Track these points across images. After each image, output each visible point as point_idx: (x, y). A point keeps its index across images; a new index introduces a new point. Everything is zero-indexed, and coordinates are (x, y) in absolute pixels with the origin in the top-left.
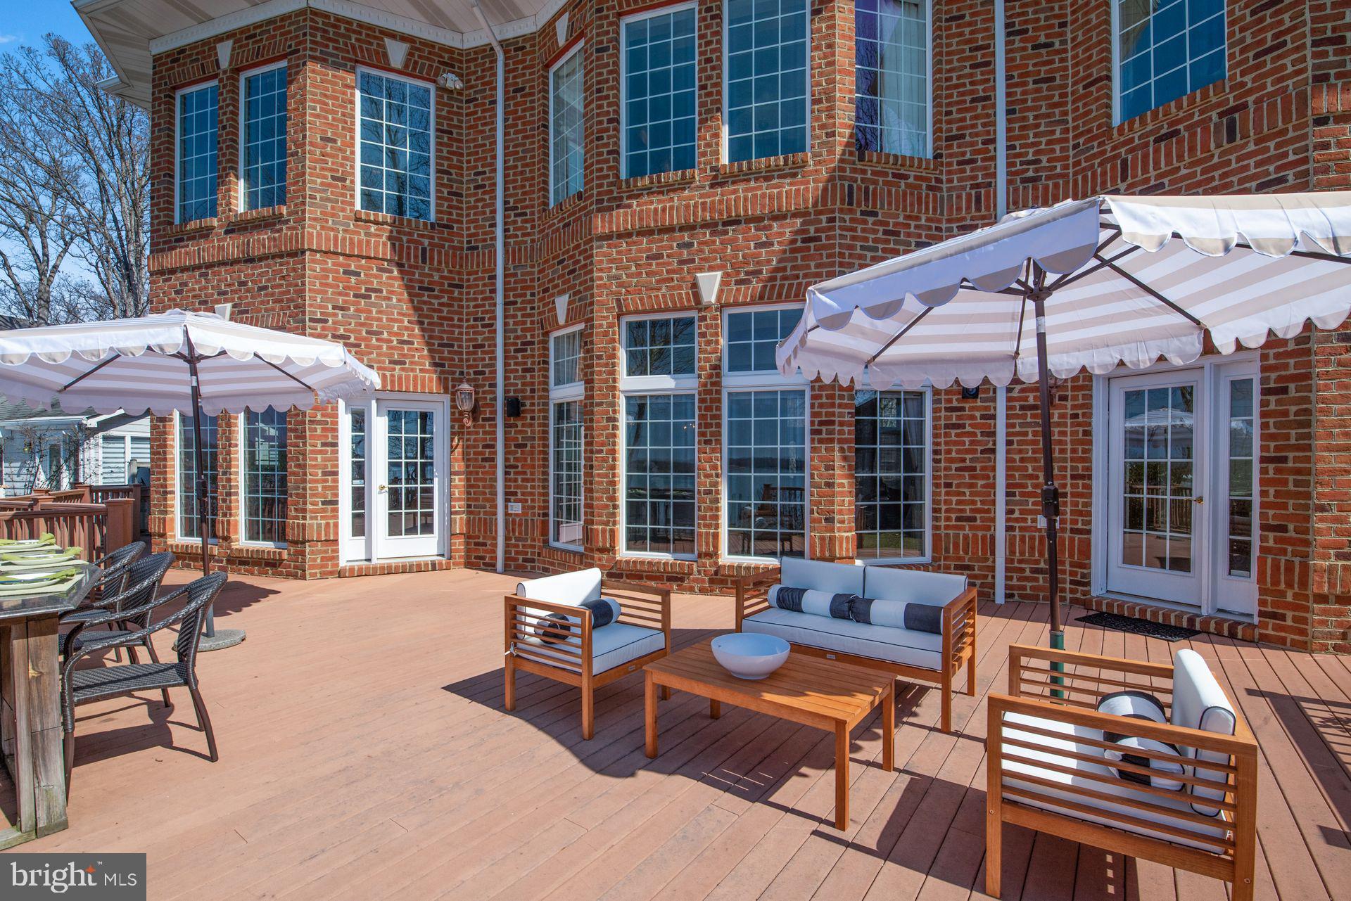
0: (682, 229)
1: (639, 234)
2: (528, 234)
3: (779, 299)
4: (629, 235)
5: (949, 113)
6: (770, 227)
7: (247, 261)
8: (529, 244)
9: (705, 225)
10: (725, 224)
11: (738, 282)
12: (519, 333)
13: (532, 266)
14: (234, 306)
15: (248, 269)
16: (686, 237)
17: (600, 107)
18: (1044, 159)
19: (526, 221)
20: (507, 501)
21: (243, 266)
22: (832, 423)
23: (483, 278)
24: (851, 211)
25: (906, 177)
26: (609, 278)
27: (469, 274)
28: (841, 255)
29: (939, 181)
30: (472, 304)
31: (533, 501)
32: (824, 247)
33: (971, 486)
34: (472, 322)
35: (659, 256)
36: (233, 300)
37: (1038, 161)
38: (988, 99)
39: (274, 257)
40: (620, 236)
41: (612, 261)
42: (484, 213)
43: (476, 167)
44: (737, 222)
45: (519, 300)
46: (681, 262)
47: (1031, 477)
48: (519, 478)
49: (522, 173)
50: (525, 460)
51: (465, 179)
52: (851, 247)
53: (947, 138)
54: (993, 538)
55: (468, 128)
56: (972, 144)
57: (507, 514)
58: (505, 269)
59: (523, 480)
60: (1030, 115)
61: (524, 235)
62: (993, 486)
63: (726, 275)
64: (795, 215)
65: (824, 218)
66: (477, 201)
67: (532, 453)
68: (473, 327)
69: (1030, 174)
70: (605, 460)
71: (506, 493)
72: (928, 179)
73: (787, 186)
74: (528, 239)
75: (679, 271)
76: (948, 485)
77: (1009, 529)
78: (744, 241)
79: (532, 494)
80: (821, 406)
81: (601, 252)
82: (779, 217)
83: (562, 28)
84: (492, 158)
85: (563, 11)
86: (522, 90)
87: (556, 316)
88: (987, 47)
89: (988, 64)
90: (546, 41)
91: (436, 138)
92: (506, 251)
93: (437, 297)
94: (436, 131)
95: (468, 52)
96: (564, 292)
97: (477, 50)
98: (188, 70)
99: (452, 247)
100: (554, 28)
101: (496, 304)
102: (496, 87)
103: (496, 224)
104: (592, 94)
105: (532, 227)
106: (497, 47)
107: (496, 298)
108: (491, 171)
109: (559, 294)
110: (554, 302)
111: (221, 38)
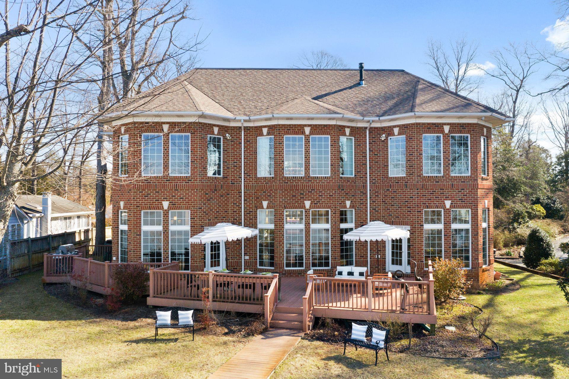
0: (301, 190)
1: (290, 190)
2: (251, 181)
3: (324, 208)
4: (288, 190)
5: (358, 166)
8: (251, 184)
9: (307, 190)
10: (312, 190)
11: (314, 204)
12: (248, 208)
13: (252, 190)
15: (176, 192)
16: (302, 192)
17: (280, 157)
18: (376, 179)
19: (251, 178)
20: (244, 256)
21: (174, 191)
22: (336, 237)
23: (236, 192)
24: (339, 190)
25: (349, 181)
26: (283, 200)
27: (232, 190)
28: (337, 200)
29: (356, 181)
30: (232, 199)
31: (252, 255)
32: (334, 198)
33: (363, 249)
34: (232, 205)
36: (169, 201)
37: (375, 179)
38: (366, 164)
39: (186, 190)
40: (285, 190)
41: (283, 196)
42: (237, 174)
43: (234, 160)
44: (314, 190)
45: (248, 199)
46: (301, 197)
47: (375, 247)
48: (248, 249)
49: (249, 164)
50: (250, 244)
51: (230, 163)
52: (339, 198)
53: (357, 172)
54: (367, 261)
55: (231, 149)
56: (362, 174)
57: (244, 260)
58: (244, 190)
59: (249, 250)
60: (374, 169)
61: (249, 181)
62: (367, 249)
63: (312, 202)
65: (334, 191)
66: (235, 170)
67: (252, 242)
68: (233, 206)
69: (374, 182)
71: (244, 254)
72: (354, 181)
73: (325, 183)
74: (251, 183)
75: (300, 200)
76: (358, 249)
77: (370, 258)
78: (316, 195)
79: (252, 254)
80: (333, 233)
81: (280, 193)
83: (265, 131)
84: (239, 158)
85: (265, 127)
86: (249, 141)
87: (263, 206)
88: (366, 153)
89: (366, 157)
90: (258, 131)
91: (223, 152)
92: (244, 186)
93: (224, 198)
94: (223, 150)
95: (231, 127)
96: (266, 200)
97: (234, 127)
98: (150, 129)
99: (228, 183)
100: (261, 129)
101: (241, 200)
102: (241, 139)
103: (241, 178)
104: (277, 153)
105: (253, 180)
106: (243, 128)
107: (241, 198)
108: (239, 162)
109: (264, 200)
110: (261, 202)
111: (164, 123)
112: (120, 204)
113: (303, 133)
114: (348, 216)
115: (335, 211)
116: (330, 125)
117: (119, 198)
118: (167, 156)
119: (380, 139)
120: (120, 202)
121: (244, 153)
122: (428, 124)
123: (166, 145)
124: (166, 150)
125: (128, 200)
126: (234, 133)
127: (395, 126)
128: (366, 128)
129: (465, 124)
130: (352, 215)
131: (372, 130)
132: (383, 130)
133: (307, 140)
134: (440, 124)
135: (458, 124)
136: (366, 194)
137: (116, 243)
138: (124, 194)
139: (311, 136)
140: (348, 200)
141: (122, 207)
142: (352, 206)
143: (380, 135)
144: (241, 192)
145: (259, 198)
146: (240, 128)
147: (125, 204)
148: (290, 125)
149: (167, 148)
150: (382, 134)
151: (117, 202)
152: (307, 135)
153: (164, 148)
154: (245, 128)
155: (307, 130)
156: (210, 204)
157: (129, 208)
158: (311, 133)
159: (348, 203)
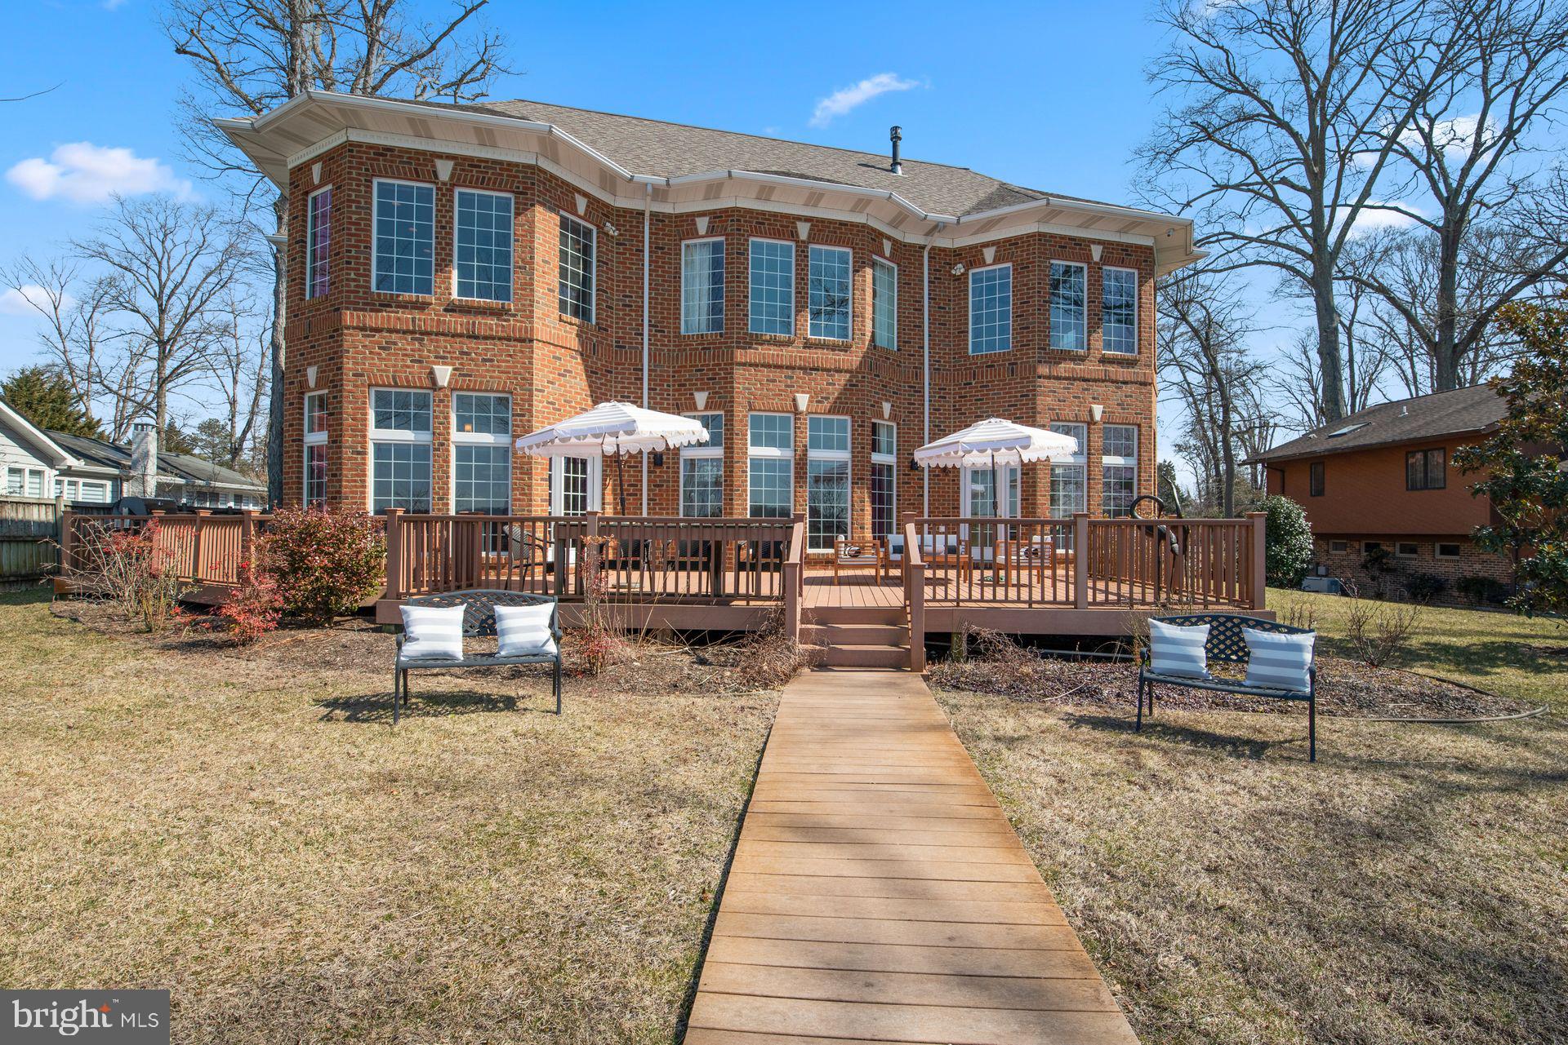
0: (787, 368)
1: (762, 366)
2: (666, 345)
3: (838, 413)
4: (757, 365)
6: (834, 376)
7: (469, 337)
8: (666, 352)
9: (800, 368)
10: (811, 369)
11: (818, 402)
13: (669, 367)
14: (455, 369)
15: (473, 344)
16: (790, 372)
17: (739, 287)
18: (942, 361)
19: (665, 336)
21: (465, 340)
23: (630, 369)
24: (871, 374)
26: (745, 388)
29: (900, 361)
32: (861, 391)
35: (774, 381)
36: (453, 364)
37: (939, 361)
38: (921, 327)
39: (500, 339)
40: (751, 365)
41: (747, 379)
44: (817, 369)
45: (659, 387)
46: (787, 386)
48: (657, 507)
49: (661, 304)
50: (662, 495)
51: (615, 296)
52: (870, 392)
53: (902, 341)
55: (618, 261)
56: (915, 346)
58: (649, 366)
59: (660, 509)
60: (937, 339)
61: (663, 345)
63: (811, 397)
64: (847, 371)
65: (861, 375)
66: (626, 315)
67: (667, 491)
69: (937, 366)
70: (741, 495)
72: (897, 361)
73: (842, 356)
74: (666, 348)
75: (785, 391)
78: (821, 380)
80: (858, 470)
81: (738, 372)
82: (839, 371)
83: (702, 224)
84: (638, 288)
85: (702, 214)
86: (662, 248)
87: (695, 403)
88: (921, 302)
89: (921, 310)
90: (684, 225)
91: (598, 266)
92: (650, 354)
93: (600, 379)
94: (598, 261)
95: (618, 209)
96: (703, 390)
97: (626, 211)
98: (397, 167)
99: (608, 345)
100: (693, 220)
101: (642, 389)
102: (643, 242)
103: (642, 335)
104: (732, 277)
105: (669, 341)
106: (647, 215)
107: (642, 384)
108: (637, 297)
109: (698, 390)
110: (692, 394)
111: (440, 156)
112: (306, 375)
113: (793, 235)
114: (883, 438)
115: (863, 422)
116: (853, 225)
117: (305, 359)
118: (447, 244)
119: (950, 275)
120: (305, 370)
121: (650, 275)
122: (1063, 237)
123: (444, 217)
124: (443, 227)
125: (331, 359)
126: (624, 226)
127: (986, 245)
128: (923, 247)
129: (1131, 245)
130: (890, 435)
131: (936, 252)
132: (958, 254)
133: (803, 251)
134: (1084, 240)
135: (1118, 244)
136: (921, 391)
137: (293, 483)
138: (319, 345)
139: (811, 246)
140: (887, 400)
141: (312, 384)
142: (894, 417)
143: (952, 265)
144: (642, 370)
145: (685, 385)
146: (641, 214)
147: (321, 372)
148: (763, 213)
149: (447, 222)
150: (955, 264)
151: (299, 371)
152: (803, 242)
153: (438, 222)
154: (652, 214)
155: (803, 230)
156: (565, 386)
157: (332, 381)
158: (812, 238)
159: (887, 407)
